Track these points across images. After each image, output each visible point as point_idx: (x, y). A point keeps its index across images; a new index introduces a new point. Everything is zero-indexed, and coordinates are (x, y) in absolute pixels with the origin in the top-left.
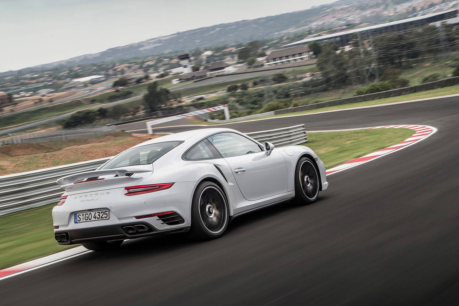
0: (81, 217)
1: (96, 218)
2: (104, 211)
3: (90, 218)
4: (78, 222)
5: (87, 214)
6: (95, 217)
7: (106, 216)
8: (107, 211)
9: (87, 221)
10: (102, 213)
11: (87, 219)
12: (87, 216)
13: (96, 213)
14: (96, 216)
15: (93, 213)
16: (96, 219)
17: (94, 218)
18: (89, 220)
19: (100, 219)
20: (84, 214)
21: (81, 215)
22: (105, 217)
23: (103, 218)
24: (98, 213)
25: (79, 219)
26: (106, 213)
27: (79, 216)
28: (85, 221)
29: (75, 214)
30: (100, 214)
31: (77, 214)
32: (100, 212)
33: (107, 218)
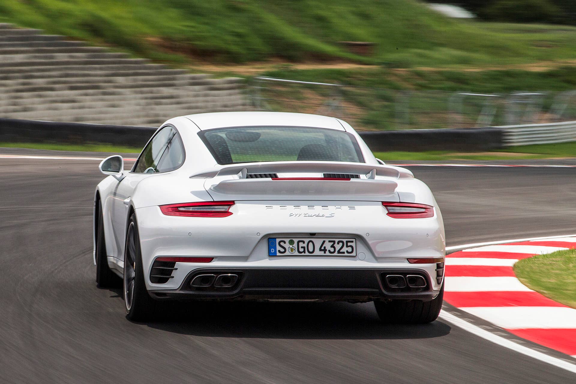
0: (287, 245)
1: (325, 250)
2: (345, 240)
4: (278, 254)
5: (304, 242)
6: (323, 248)
7: (350, 249)
8: (352, 242)
9: (303, 254)
10: (341, 244)
11: (304, 252)
12: (301, 244)
13: (324, 242)
14: (325, 247)
15: (318, 242)
16: (325, 253)
17: (321, 250)
18: (307, 253)
19: (336, 254)
20: (296, 240)
22: (347, 252)
23: (344, 253)
24: (330, 241)
25: (282, 250)
26: (349, 244)
27: (282, 244)
28: (297, 253)
29: (269, 238)
30: (336, 245)
31: (276, 238)
32: (334, 242)
33: (354, 254)
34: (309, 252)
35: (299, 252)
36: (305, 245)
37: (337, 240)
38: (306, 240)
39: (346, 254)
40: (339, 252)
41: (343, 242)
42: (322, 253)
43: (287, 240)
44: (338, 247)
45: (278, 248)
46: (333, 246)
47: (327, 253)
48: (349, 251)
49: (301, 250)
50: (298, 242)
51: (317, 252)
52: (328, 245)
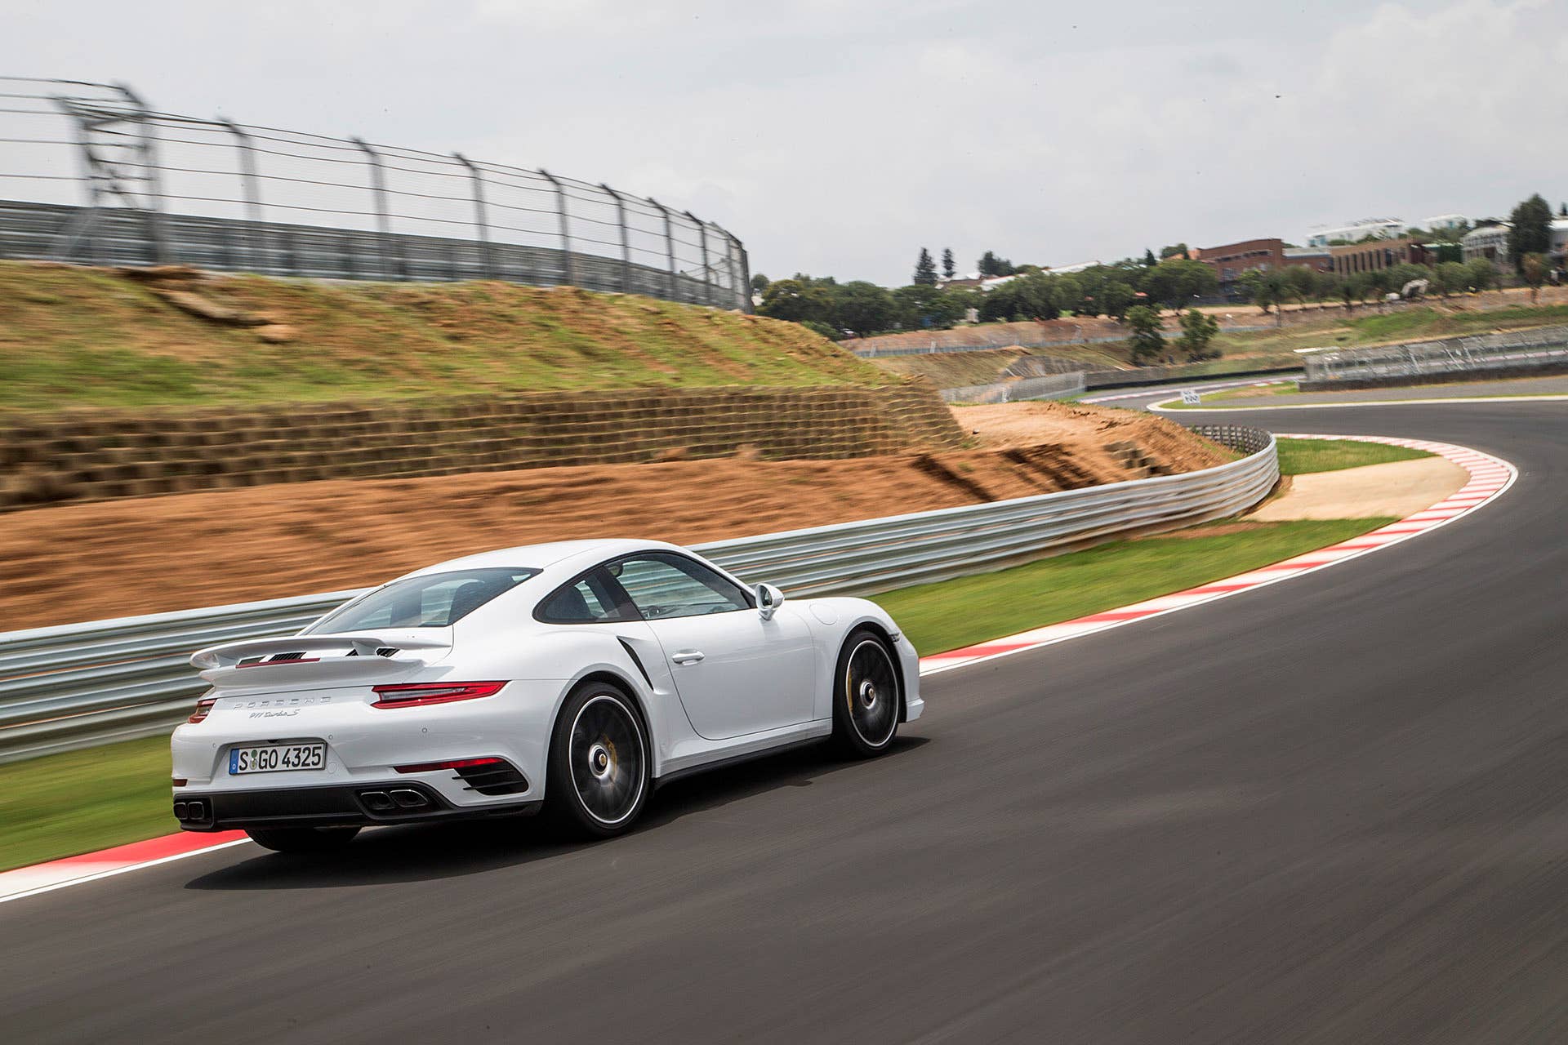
0: (249, 759)
1: (288, 763)
2: (311, 747)
3: (273, 764)
4: (239, 771)
5: (266, 752)
6: (286, 760)
7: (316, 759)
8: (320, 748)
9: (264, 770)
10: (307, 752)
11: (266, 766)
12: (264, 756)
13: (289, 750)
14: (288, 758)
15: (282, 751)
16: (288, 766)
17: (283, 762)
18: (269, 769)
19: (300, 767)
20: (259, 750)
21: (250, 754)
22: (314, 764)
23: (309, 765)
24: (295, 750)
25: (244, 766)
26: (316, 752)
27: (244, 756)
28: (258, 769)
29: (233, 750)
30: (301, 754)
31: (238, 749)
32: (299, 749)
33: (320, 766)
34: (271, 767)
35: (261, 767)
36: (267, 757)
37: (303, 747)
38: (269, 750)
39: (312, 767)
40: (304, 764)
41: (309, 749)
42: (284, 767)
43: (250, 751)
44: (303, 756)
45: (241, 763)
46: (298, 757)
47: (291, 767)
48: (315, 762)
49: (263, 764)
50: (261, 753)
51: (280, 766)
52: (292, 756)
